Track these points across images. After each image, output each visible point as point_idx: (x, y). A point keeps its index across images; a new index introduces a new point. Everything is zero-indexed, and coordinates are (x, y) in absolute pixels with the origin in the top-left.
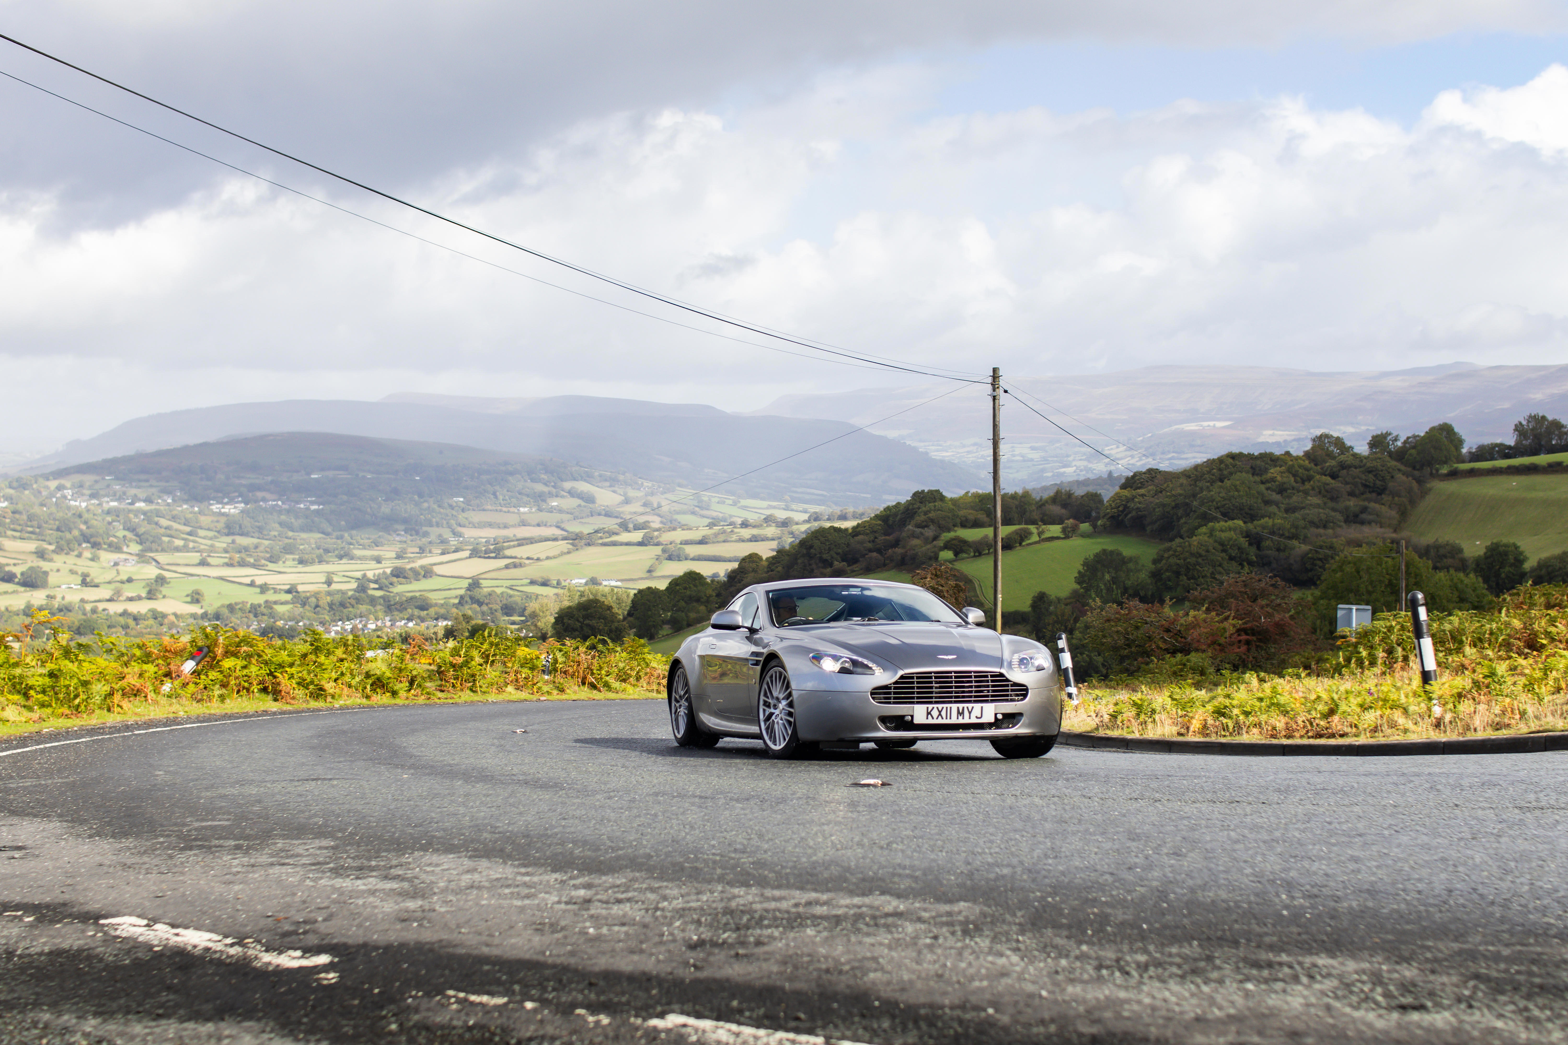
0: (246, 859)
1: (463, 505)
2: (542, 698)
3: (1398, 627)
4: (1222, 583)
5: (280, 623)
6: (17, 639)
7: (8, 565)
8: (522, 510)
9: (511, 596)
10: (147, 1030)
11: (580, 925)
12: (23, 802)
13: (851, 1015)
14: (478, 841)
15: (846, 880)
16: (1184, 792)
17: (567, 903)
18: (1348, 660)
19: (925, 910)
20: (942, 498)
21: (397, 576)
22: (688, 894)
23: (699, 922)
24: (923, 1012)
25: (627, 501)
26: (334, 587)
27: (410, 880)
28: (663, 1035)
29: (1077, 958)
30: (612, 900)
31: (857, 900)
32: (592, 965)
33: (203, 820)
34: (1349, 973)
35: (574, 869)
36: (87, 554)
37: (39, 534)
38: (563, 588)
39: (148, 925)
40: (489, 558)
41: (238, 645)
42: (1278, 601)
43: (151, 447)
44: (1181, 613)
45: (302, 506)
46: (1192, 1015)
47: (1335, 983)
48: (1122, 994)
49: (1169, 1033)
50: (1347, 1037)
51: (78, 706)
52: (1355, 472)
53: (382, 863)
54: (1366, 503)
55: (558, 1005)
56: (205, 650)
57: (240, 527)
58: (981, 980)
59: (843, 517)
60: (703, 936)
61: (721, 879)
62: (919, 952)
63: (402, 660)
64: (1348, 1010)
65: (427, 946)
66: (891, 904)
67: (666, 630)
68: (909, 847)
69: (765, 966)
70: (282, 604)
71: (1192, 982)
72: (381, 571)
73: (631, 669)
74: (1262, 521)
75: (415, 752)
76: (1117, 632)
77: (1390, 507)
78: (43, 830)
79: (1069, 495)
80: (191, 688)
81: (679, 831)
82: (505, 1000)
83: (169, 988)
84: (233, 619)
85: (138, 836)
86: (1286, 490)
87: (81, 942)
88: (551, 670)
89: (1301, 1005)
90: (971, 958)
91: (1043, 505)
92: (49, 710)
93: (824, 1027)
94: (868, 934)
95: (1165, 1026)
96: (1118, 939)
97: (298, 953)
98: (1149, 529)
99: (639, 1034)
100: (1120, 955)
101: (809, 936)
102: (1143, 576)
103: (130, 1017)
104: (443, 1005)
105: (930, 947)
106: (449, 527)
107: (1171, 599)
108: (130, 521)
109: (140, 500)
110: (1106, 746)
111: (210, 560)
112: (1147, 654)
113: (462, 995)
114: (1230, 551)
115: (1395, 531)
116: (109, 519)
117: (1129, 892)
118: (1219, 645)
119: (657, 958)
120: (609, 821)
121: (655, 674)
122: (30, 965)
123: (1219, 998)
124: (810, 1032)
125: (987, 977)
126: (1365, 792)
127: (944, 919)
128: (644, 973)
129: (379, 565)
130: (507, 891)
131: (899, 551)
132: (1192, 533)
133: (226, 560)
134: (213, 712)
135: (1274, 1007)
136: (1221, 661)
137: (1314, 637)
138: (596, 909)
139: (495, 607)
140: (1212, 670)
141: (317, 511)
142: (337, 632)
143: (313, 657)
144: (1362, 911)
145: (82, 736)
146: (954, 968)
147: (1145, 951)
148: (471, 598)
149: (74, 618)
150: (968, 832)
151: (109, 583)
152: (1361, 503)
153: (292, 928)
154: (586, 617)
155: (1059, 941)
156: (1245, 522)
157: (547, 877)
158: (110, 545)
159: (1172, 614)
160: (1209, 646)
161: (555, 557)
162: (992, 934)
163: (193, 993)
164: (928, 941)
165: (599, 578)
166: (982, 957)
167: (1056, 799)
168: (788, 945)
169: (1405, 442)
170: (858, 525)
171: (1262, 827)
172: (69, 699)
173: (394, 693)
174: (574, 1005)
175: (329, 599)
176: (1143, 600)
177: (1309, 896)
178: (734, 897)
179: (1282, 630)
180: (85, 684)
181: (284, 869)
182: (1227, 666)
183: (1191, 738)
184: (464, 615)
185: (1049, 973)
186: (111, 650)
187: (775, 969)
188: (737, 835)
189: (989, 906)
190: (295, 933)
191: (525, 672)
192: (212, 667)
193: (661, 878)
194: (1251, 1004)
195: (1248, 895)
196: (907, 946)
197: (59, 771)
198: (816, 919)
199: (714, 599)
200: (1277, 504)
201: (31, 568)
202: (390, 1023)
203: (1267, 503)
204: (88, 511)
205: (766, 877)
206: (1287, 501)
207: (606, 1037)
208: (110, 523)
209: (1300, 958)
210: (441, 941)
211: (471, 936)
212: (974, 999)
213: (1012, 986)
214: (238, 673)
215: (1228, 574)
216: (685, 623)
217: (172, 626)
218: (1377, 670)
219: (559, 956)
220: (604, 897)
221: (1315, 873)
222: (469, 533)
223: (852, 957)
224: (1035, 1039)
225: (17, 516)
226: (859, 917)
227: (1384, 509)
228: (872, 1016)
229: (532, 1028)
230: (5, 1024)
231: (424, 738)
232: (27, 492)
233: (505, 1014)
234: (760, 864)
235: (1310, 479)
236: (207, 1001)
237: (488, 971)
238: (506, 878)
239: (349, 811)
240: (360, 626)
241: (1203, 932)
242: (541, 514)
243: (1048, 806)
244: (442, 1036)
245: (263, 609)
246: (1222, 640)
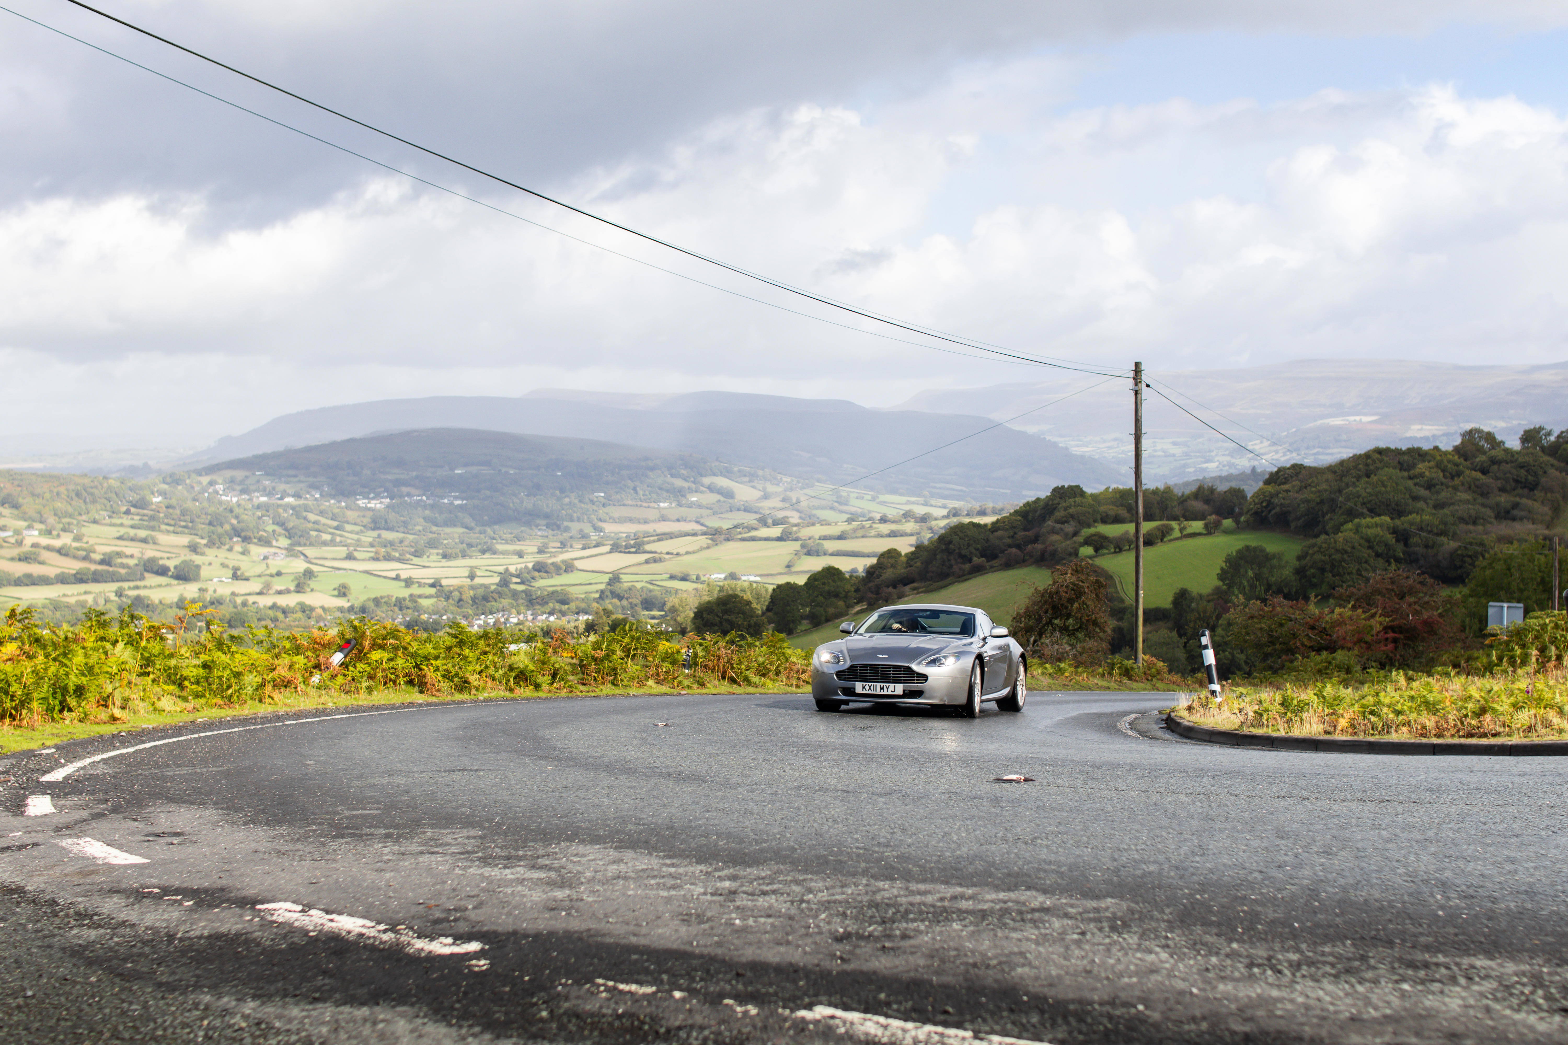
0: (397, 848)
1: (603, 500)
2: (683, 692)
3: (1552, 625)
4: (1368, 580)
5: (424, 617)
6: (173, 631)
7: (161, 558)
8: (662, 505)
9: (650, 591)
10: (304, 1013)
11: (726, 916)
12: (180, 789)
13: (1000, 1009)
14: (624, 833)
15: (991, 875)
16: (1333, 791)
17: (712, 894)
18: (1500, 659)
19: (1072, 906)
20: (1082, 493)
21: (539, 571)
22: (833, 887)
23: (844, 915)
24: (1072, 1007)
25: (766, 497)
26: (477, 581)
27: (557, 870)
28: (811, 1027)
29: (1227, 956)
30: (757, 892)
31: (1002, 895)
32: (739, 956)
33: (354, 809)
34: (1508, 974)
35: (718, 861)
36: (238, 548)
37: (192, 528)
38: (703, 583)
39: (303, 911)
40: (629, 552)
41: (385, 638)
42: (1427, 599)
43: (299, 443)
44: (1326, 610)
45: (446, 501)
46: (1347, 1014)
47: (1495, 985)
48: (1275, 993)
49: (1324, 1033)
50: (1507, 1039)
51: (231, 696)
52: (1505, 467)
53: (529, 853)
54: (1518, 499)
55: (706, 995)
56: (353, 642)
57: (386, 521)
58: (1130, 977)
59: (982, 513)
60: (849, 929)
61: (865, 873)
62: (1067, 948)
63: (545, 653)
64: (1508, 1012)
65: (576, 935)
66: (1038, 900)
67: (805, 625)
68: (1054, 842)
69: (911, 959)
70: (426, 597)
71: (1346, 982)
72: (523, 566)
73: (771, 663)
74: (1410, 517)
75: (558, 744)
76: (1261, 629)
77: (1542, 503)
78: (200, 817)
79: (1212, 490)
80: (340, 679)
81: (822, 824)
82: (654, 989)
83: (325, 973)
84: (379, 613)
85: (291, 824)
86: (1434, 486)
87: (239, 926)
88: (691, 663)
89: (1459, 1006)
90: (1120, 954)
91: (1185, 500)
92: (203, 701)
93: (972, 1021)
94: (1014, 929)
95: (1320, 1026)
96: (1269, 937)
97: (450, 940)
98: (1293, 525)
99: (787, 1025)
100: (1271, 953)
101: (955, 930)
102: (1287, 572)
103: (287, 1000)
104: (592, 993)
105: (1078, 943)
106: (590, 521)
107: (1316, 596)
108: (279, 516)
109: (289, 495)
110: (1250, 744)
111: (356, 554)
112: (1291, 651)
113: (611, 983)
114: (1376, 548)
115: (1548, 527)
116: (259, 514)
117: (1279, 890)
118: (1366, 643)
119: (804, 950)
120: (752, 814)
121: (795, 668)
122: (190, 948)
123: (1374, 998)
124: (959, 1025)
125: (1137, 973)
126: (1520, 792)
127: (1091, 915)
128: (791, 964)
129: (521, 560)
130: (653, 882)
131: (1039, 546)
132: (1337, 529)
133: (372, 555)
134: (361, 703)
135: (1432, 1008)
136: (1368, 659)
137: (1463, 636)
138: (742, 901)
139: (634, 601)
140: (1358, 668)
141: (460, 506)
142: (479, 626)
143: (457, 650)
144: (1520, 913)
145: (235, 727)
146: (1103, 963)
147: (1298, 950)
148: (612, 592)
149: (226, 611)
150: (1113, 829)
151: (259, 576)
152: (1513, 499)
153: (443, 915)
154: (725, 612)
155: (1208, 938)
156: (1392, 519)
157: (692, 869)
158: (260, 539)
159: (1317, 611)
160: (1355, 644)
161: (694, 552)
162: (1140, 931)
163: (348, 977)
164: (1076, 936)
165: (738, 573)
166: (1130, 952)
167: (1202, 796)
168: (934, 939)
169: (1559, 437)
170: (998, 520)
171: (1414, 827)
172: (221, 690)
173: (537, 686)
174: (722, 995)
175: (472, 593)
176: (1287, 597)
177: (1465, 897)
178: (879, 890)
179: (1430, 627)
180: (237, 675)
181: (433, 858)
182: (1374, 664)
183: (1338, 737)
184: (604, 610)
185: (1199, 970)
186: (262, 642)
187: (922, 962)
188: (880, 829)
189: (1137, 903)
190: (447, 920)
191: (666, 666)
192: (360, 660)
193: (806, 871)
194: (1407, 1005)
195: (1402, 895)
196: (1054, 942)
197: (214, 759)
198: (962, 914)
199: (853, 594)
200: (1425, 500)
201: (184, 562)
202: (540, 1010)
203: (1415, 498)
204: (239, 505)
205: (910, 871)
206: (1435, 497)
207: (755, 1027)
208: (259, 518)
209: (1457, 959)
210: (589, 930)
211: (618, 926)
212: (1123, 995)
213: (1162, 983)
214: (385, 666)
215: (1374, 571)
216: (823, 618)
217: (319, 619)
218: (1530, 669)
219: (706, 946)
220: (749, 889)
221: (1470, 874)
222: (610, 528)
223: (999, 951)
224: (1187, 1037)
225: (171, 511)
226: (1005, 912)
227: (1536, 505)
228: (1021, 1011)
229: (681, 1017)
230: (168, 1005)
231: (566, 730)
232: (180, 487)
233: (654, 1002)
234: (903, 858)
235: (1459, 474)
236: (362, 986)
237: (636, 961)
238: (652, 869)
239: (496, 802)
240: (502, 620)
241: (1357, 932)
242: (681, 509)
243: (1194, 803)
244: (592, 1023)
245: (407, 603)
246: (1368, 638)
